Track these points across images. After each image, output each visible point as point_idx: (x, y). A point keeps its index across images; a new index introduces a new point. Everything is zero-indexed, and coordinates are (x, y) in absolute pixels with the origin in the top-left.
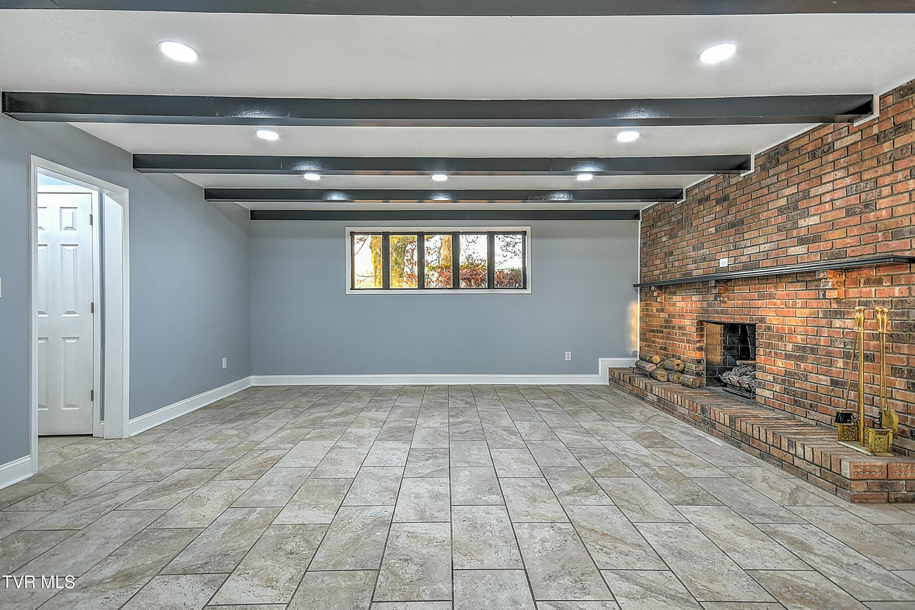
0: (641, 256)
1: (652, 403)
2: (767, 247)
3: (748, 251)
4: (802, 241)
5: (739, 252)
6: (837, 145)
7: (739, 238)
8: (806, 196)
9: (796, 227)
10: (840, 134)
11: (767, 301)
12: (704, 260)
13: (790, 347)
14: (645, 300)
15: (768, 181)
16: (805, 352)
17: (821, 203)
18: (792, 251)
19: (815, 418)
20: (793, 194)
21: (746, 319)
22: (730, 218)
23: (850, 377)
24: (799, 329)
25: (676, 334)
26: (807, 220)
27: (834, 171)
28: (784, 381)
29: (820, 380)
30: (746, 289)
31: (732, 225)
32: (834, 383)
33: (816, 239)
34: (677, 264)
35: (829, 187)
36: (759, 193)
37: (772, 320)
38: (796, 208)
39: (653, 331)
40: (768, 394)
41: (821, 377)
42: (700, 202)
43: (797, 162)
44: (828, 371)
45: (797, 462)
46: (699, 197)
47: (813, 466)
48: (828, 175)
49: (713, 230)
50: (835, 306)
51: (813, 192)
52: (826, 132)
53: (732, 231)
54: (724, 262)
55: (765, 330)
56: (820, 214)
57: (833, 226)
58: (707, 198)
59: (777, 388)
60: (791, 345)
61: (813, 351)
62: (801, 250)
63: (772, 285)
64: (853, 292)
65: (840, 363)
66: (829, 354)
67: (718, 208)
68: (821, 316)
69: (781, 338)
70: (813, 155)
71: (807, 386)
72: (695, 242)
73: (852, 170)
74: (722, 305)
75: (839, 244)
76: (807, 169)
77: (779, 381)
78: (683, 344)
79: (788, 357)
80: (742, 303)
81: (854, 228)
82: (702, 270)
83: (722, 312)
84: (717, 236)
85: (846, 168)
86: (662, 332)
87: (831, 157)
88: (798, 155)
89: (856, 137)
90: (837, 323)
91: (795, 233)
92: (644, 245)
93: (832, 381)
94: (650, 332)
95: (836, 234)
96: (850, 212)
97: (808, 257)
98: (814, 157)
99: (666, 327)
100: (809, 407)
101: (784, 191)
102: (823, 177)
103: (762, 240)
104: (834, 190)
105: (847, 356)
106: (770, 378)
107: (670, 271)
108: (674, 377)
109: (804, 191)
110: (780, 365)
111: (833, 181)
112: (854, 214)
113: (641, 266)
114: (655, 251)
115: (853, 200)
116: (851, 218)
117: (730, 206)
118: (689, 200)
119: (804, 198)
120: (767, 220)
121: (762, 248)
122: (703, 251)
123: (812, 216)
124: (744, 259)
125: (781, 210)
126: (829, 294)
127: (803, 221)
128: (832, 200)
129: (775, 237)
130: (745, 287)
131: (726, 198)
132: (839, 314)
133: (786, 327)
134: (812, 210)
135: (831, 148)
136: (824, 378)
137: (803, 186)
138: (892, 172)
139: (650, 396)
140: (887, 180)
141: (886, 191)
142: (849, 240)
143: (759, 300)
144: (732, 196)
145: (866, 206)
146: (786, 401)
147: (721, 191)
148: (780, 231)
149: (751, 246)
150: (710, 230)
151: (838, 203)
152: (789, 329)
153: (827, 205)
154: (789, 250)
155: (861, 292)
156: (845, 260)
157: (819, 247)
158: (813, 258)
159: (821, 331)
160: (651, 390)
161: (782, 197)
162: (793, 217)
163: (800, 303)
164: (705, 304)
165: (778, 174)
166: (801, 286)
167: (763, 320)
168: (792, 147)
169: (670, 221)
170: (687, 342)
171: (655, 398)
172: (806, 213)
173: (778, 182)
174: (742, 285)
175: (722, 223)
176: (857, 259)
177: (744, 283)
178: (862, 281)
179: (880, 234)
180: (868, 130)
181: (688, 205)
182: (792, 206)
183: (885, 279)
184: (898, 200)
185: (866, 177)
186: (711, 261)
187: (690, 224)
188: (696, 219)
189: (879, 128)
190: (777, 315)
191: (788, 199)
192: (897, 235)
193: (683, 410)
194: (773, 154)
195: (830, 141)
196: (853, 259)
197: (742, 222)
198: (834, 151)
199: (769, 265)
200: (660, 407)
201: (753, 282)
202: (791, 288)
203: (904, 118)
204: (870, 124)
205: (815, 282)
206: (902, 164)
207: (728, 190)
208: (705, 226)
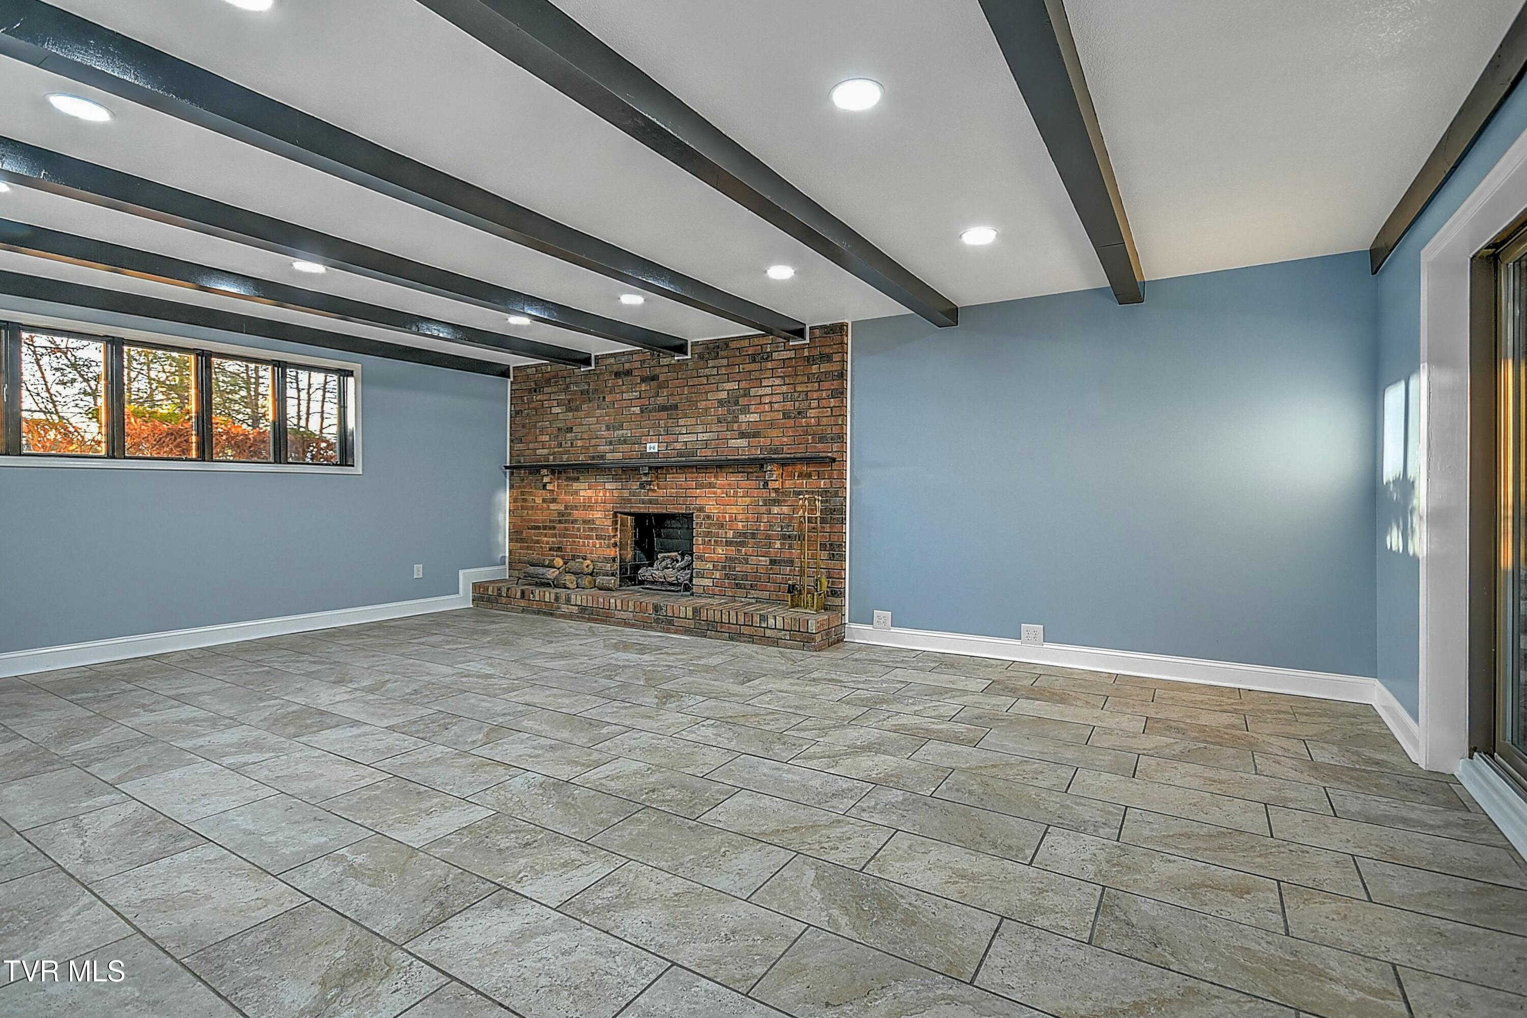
0: (511, 428)
1: (570, 616)
2: (706, 436)
3: (682, 438)
4: (742, 435)
5: (672, 438)
6: (775, 356)
7: (673, 423)
8: (747, 394)
9: (736, 420)
10: (778, 347)
11: (707, 490)
12: (625, 442)
13: (731, 534)
14: (520, 487)
15: (707, 372)
16: (746, 538)
17: (761, 403)
18: (733, 443)
19: (755, 596)
20: (734, 389)
21: (682, 509)
22: (660, 400)
23: (786, 555)
24: (740, 517)
25: (579, 529)
26: (748, 416)
27: (772, 377)
28: (724, 568)
29: (760, 561)
30: (682, 477)
31: (664, 408)
32: (773, 562)
33: (756, 435)
34: (579, 443)
35: (768, 390)
36: (696, 381)
37: (712, 508)
38: (736, 403)
39: (538, 528)
40: (708, 582)
41: (760, 558)
42: (617, 374)
43: (737, 360)
44: (766, 552)
45: (768, 633)
46: (615, 368)
47: (783, 632)
48: (767, 380)
49: (638, 410)
50: (774, 495)
51: (753, 392)
52: (765, 342)
53: (665, 414)
54: (652, 447)
55: (704, 519)
56: (760, 413)
57: (772, 424)
58: (628, 373)
59: (717, 575)
60: (732, 532)
61: (753, 536)
62: (743, 442)
63: (712, 475)
64: (788, 484)
65: (778, 545)
66: (768, 537)
67: (643, 387)
68: (761, 504)
69: (722, 526)
70: (753, 358)
71: (748, 568)
72: (609, 420)
73: (787, 380)
74: (650, 494)
75: (777, 442)
76: (748, 370)
77: (720, 568)
78: (591, 541)
79: (728, 543)
80: (676, 492)
81: (790, 430)
82: (621, 454)
83: (650, 502)
84: (642, 417)
85: (783, 377)
86: (554, 528)
87: (769, 365)
88: (738, 355)
89: (791, 354)
90: (776, 510)
91: (735, 426)
92: (516, 414)
93: (771, 561)
94: (529, 529)
95: (774, 433)
96: (786, 416)
97: (749, 451)
98: (754, 361)
99: (560, 522)
100: (749, 587)
101: (724, 384)
102: (763, 380)
103: (700, 429)
104: (772, 394)
105: (784, 537)
106: (711, 566)
107: (568, 452)
108: (586, 581)
109: (745, 389)
110: (720, 551)
111: (772, 386)
112: (789, 417)
113: (511, 441)
114: (540, 424)
115: (789, 405)
116: (787, 421)
117: (660, 387)
118: (600, 370)
119: (745, 396)
120: (706, 409)
121: (700, 437)
122: (622, 432)
123: (752, 413)
124: (678, 446)
125: (721, 403)
126: (771, 485)
127: (744, 416)
128: (771, 403)
129: (715, 428)
130: (681, 476)
131: (654, 378)
132: (776, 502)
133: (727, 515)
134: (753, 408)
135: (768, 357)
136: (763, 559)
137: (743, 384)
138: (819, 390)
139: (565, 608)
140: (815, 395)
141: (814, 404)
142: (785, 439)
143: (696, 489)
144: (662, 378)
145: (799, 413)
146: (727, 585)
147: (648, 369)
148: (721, 422)
149: (687, 434)
150: (632, 409)
151: (776, 406)
152: (730, 517)
153: (766, 406)
154: (730, 441)
155: (795, 483)
156: (782, 456)
157: (759, 442)
158: (753, 452)
159: (761, 517)
160: (568, 601)
161: (723, 390)
162: (734, 411)
163: (740, 492)
164: (626, 493)
165: (718, 367)
166: (742, 477)
167: (701, 509)
168: (732, 345)
169: (566, 389)
170: (596, 539)
171: (575, 609)
172: (746, 410)
173: (718, 375)
174: (677, 473)
175: (649, 404)
176: (792, 456)
177: (678, 471)
178: (796, 474)
179: (810, 437)
180: (801, 351)
181: (598, 375)
182: (732, 401)
183: (814, 473)
184: (823, 413)
185: (798, 389)
186: (635, 444)
187: (601, 398)
188: (610, 393)
189: (809, 352)
190: (717, 504)
191: (728, 394)
192: (822, 439)
193: (624, 615)
194: (711, 346)
195: (769, 350)
196: (788, 456)
197: (676, 407)
198: (772, 360)
199: (708, 454)
200: (584, 618)
201: (690, 470)
202: (733, 478)
203: (827, 350)
204: (802, 347)
205: (756, 474)
206: (825, 385)
207: (658, 370)
208: (625, 404)
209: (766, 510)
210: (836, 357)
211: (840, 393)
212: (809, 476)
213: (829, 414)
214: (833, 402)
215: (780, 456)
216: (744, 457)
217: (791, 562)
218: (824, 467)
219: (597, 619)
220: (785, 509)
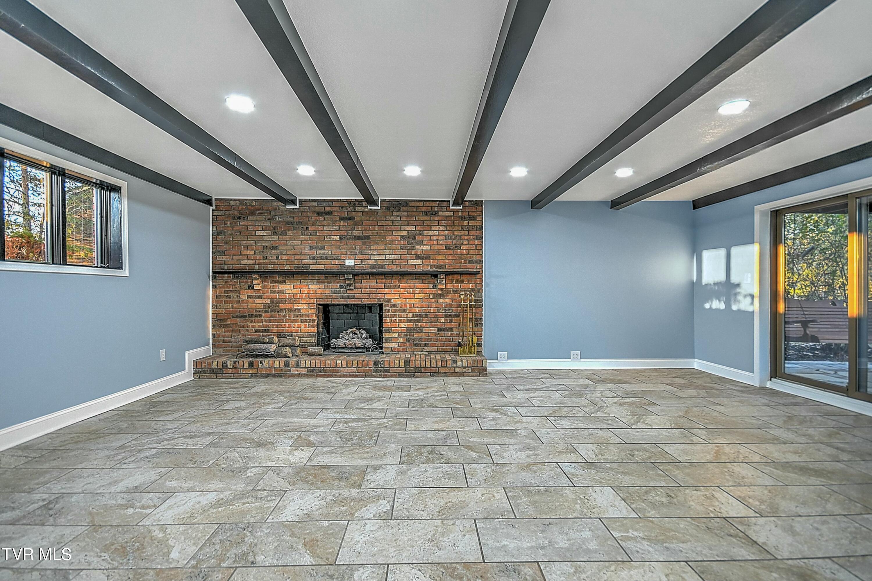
0: (213, 244)
1: (300, 376)
2: (392, 257)
3: (372, 257)
4: (418, 257)
5: (365, 257)
6: (440, 213)
7: (366, 248)
8: (421, 233)
9: (413, 248)
10: (442, 209)
11: (393, 289)
12: (327, 258)
13: (410, 315)
14: (223, 287)
15: (392, 218)
16: (421, 317)
17: (431, 240)
18: (411, 262)
19: (428, 350)
20: (412, 230)
21: (374, 301)
22: (356, 233)
23: (448, 325)
24: (417, 305)
25: (284, 316)
26: (422, 246)
27: (438, 225)
28: (406, 335)
29: (431, 330)
30: (374, 282)
31: (359, 238)
32: (439, 330)
33: (427, 258)
34: (285, 257)
35: (436, 233)
36: (384, 223)
37: (396, 300)
38: (414, 238)
39: (245, 317)
40: (395, 345)
41: (431, 328)
42: (319, 213)
43: (414, 214)
44: (435, 325)
46: (317, 209)
48: (435, 227)
49: (337, 238)
50: (439, 292)
51: (425, 233)
52: (434, 205)
53: (360, 242)
54: (349, 262)
55: (391, 307)
56: (430, 245)
57: (439, 252)
58: (329, 213)
59: (401, 340)
60: (411, 314)
61: (426, 316)
62: (419, 262)
63: (397, 280)
64: (449, 286)
65: (443, 320)
66: (436, 316)
67: (342, 223)
68: (431, 297)
69: (404, 311)
70: (426, 214)
71: (423, 334)
72: (312, 243)
73: (448, 228)
74: (348, 292)
75: (441, 262)
76: (422, 220)
77: (403, 336)
78: (296, 324)
79: (409, 321)
80: (370, 291)
81: (450, 256)
82: (324, 266)
83: (348, 297)
84: (341, 243)
85: (446, 226)
86: (260, 316)
87: (436, 218)
88: (415, 210)
89: (451, 214)
90: (441, 300)
91: (413, 252)
92: (217, 234)
94: (233, 317)
95: (440, 257)
96: (448, 248)
97: (423, 267)
98: (426, 215)
99: (266, 312)
100: (424, 346)
101: (405, 227)
102: (432, 227)
103: (387, 252)
104: (438, 235)
105: (446, 316)
106: (396, 335)
107: (271, 263)
108: (298, 351)
109: (420, 231)
110: (403, 326)
111: (438, 230)
112: (450, 249)
113: (214, 253)
114: (245, 242)
115: (449, 242)
116: (448, 251)
117: (356, 224)
118: (304, 209)
119: (420, 235)
120: (392, 241)
121: (388, 257)
122: (324, 251)
123: (424, 245)
124: (371, 262)
125: (403, 238)
126: (440, 287)
127: (419, 246)
128: (437, 240)
129: (398, 252)
130: (373, 280)
131: (350, 219)
132: (441, 296)
133: (408, 304)
134: (425, 242)
135: (436, 214)
136: (433, 329)
137: (419, 228)
138: (468, 235)
139: (294, 371)
140: (466, 238)
141: (465, 242)
142: (447, 261)
143: (385, 288)
144: (357, 219)
145: (456, 247)
146: (408, 346)
147: (346, 213)
148: (402, 249)
149: (377, 255)
150: (333, 237)
151: (441, 242)
152: (410, 305)
153: (435, 242)
154: (409, 261)
155: (454, 286)
156: (445, 270)
157: (430, 262)
158: (426, 267)
159: (431, 305)
160: (298, 365)
161: (404, 230)
162: (412, 243)
163: (417, 291)
164: (327, 292)
165: (401, 216)
166: (418, 282)
167: (389, 301)
168: (411, 204)
169: (272, 219)
170: (301, 322)
171: (304, 371)
172: (421, 243)
173: (400, 221)
174: (370, 279)
175: (347, 235)
176: (452, 270)
177: (371, 278)
178: (454, 281)
179: (463, 260)
180: (457, 213)
181: (302, 212)
182: (411, 237)
183: (465, 280)
184: (471, 247)
185: (455, 233)
186: (335, 259)
187: (305, 228)
188: (313, 225)
189: (462, 214)
190: (400, 298)
191: (408, 232)
192: (470, 262)
194: (396, 203)
195: (436, 210)
196: (449, 270)
197: (368, 238)
198: (438, 216)
199: (394, 268)
200: (313, 375)
201: (380, 277)
202: (411, 283)
203: (473, 214)
204: (458, 211)
205: (427, 280)
206: (472, 233)
207: (354, 214)
208: (326, 233)
209: (435, 301)
210: (478, 218)
211: (480, 238)
212: (463, 281)
213: (475, 248)
214: (476, 242)
215: (444, 270)
216: (419, 270)
217: (451, 330)
218: (472, 277)
219: (326, 375)
220: (447, 300)
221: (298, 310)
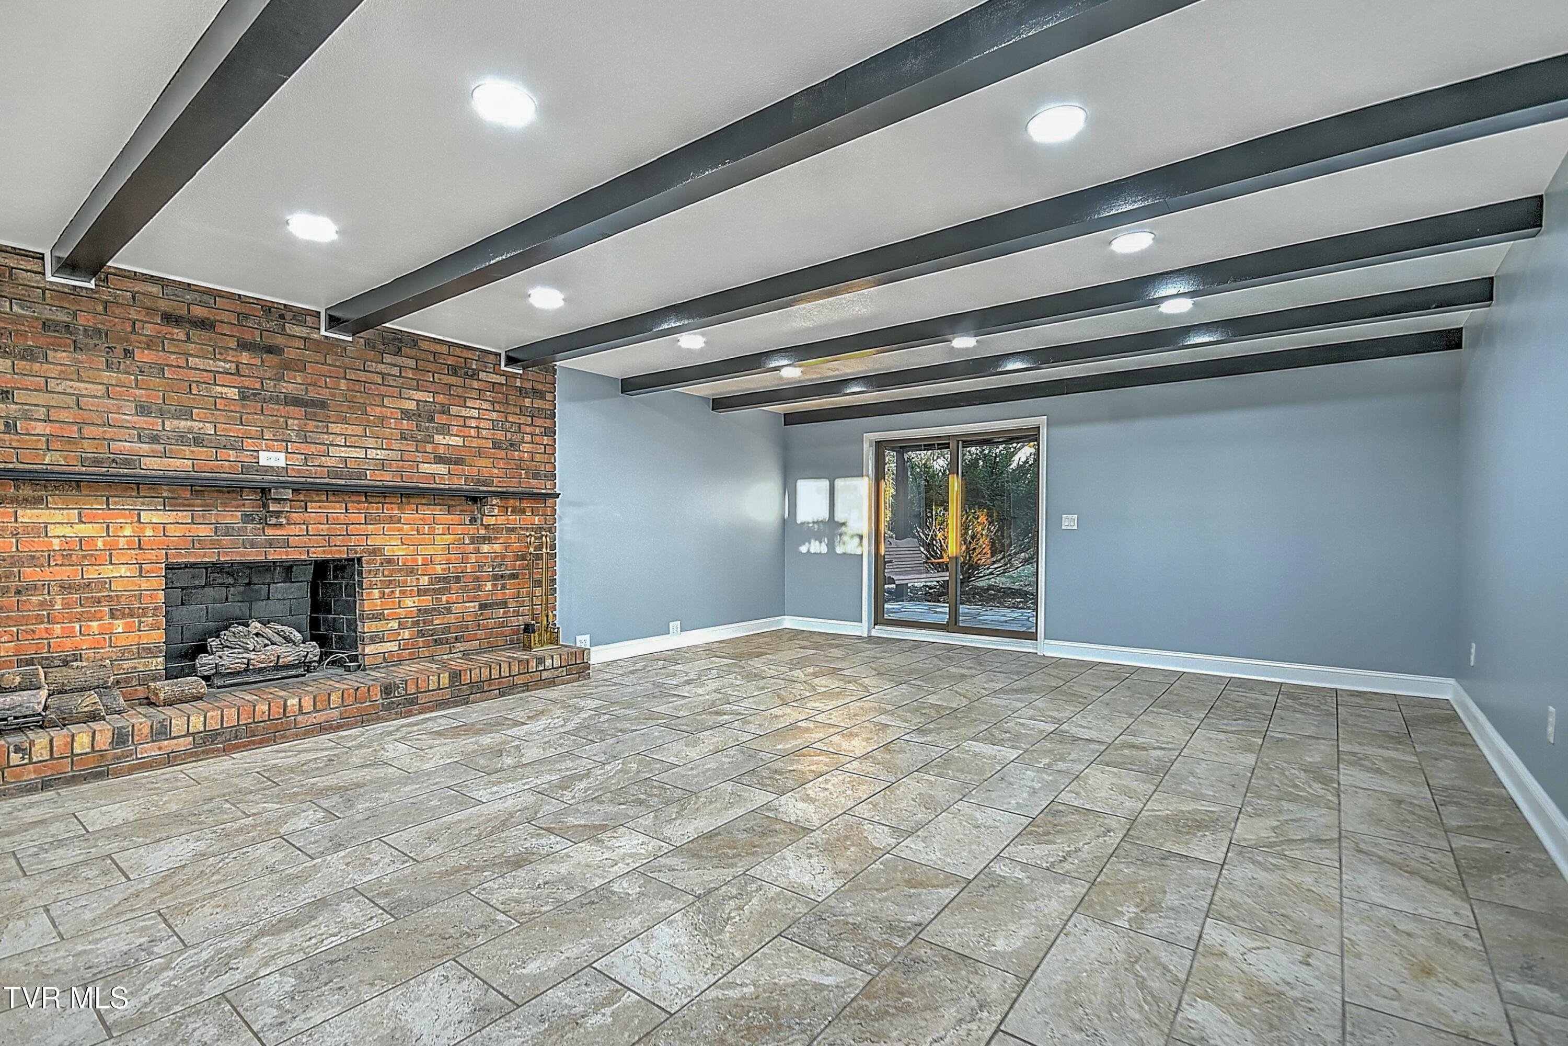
1: (168, 760)
2: (381, 454)
3: (335, 452)
4: (439, 460)
5: (313, 449)
7: (317, 427)
8: (445, 411)
9: (429, 440)
10: (486, 367)
11: (386, 526)
12: (199, 442)
13: (425, 580)
15: (381, 367)
16: (448, 583)
17: (465, 426)
18: (425, 468)
19: (462, 649)
20: (426, 401)
21: (340, 552)
22: (287, 388)
23: (499, 596)
25: (45, 605)
26: (447, 438)
27: (479, 399)
28: (416, 624)
29: (466, 608)
30: (339, 508)
31: (297, 402)
32: (483, 607)
33: (459, 462)
34: (40, 427)
35: (475, 413)
36: (362, 376)
37: (394, 548)
38: (431, 420)
40: (392, 646)
41: (467, 604)
42: (168, 318)
43: (431, 367)
44: (475, 597)
46: (163, 305)
48: (472, 401)
49: (233, 393)
50: (482, 532)
51: (454, 410)
52: (470, 356)
53: (299, 411)
54: (273, 459)
55: (381, 564)
56: (464, 437)
57: (480, 453)
58: (204, 324)
59: (406, 634)
60: (426, 578)
61: (458, 579)
62: (442, 469)
63: (395, 506)
64: (501, 519)
65: (489, 586)
66: (477, 579)
67: (245, 357)
68: (467, 542)
69: (412, 572)
70: (454, 371)
71: (452, 618)
72: (146, 396)
73: (497, 407)
74: (269, 531)
75: (485, 473)
76: (446, 382)
77: (409, 625)
78: (94, 624)
79: (420, 593)
80: (329, 529)
81: (501, 462)
82: (187, 462)
83: (270, 544)
84: (243, 406)
85: (493, 403)
87: (475, 384)
88: (432, 359)
89: (503, 380)
90: (485, 548)
91: (429, 448)
93: (481, 605)
95: (483, 462)
96: (496, 445)
97: (449, 479)
98: (455, 374)
100: (453, 640)
101: (411, 392)
102: (467, 400)
103: (371, 442)
104: (479, 418)
105: (495, 578)
106: (395, 625)
109: (443, 405)
110: (410, 604)
111: (479, 409)
112: (500, 448)
115: (500, 435)
116: (498, 451)
117: (287, 366)
119: (443, 413)
120: (383, 419)
121: (371, 454)
122: (189, 423)
123: (452, 435)
124: (329, 462)
125: (406, 414)
127: (441, 437)
128: (477, 427)
129: (396, 445)
130: (338, 505)
131: (271, 350)
132: (485, 539)
133: (419, 558)
134: (454, 430)
135: (474, 376)
136: (472, 604)
137: (440, 398)
138: (532, 425)
139: (150, 751)
140: (528, 429)
141: (528, 438)
142: (496, 471)
143: (366, 524)
144: (291, 354)
145: (512, 445)
146: (421, 645)
147: (257, 333)
148: (406, 439)
149: (346, 446)
150: (219, 389)
151: (484, 432)
152: (423, 560)
153: (472, 431)
154: (421, 465)
155: (508, 520)
156: (493, 489)
157: (463, 470)
158: (456, 481)
159: (467, 557)
160: (161, 732)
161: (409, 399)
162: (427, 428)
163: (439, 529)
164: (204, 531)
165: (401, 367)
166: (441, 510)
167: (376, 551)
168: (424, 345)
171: (184, 744)
172: (445, 430)
173: (400, 376)
174: (327, 501)
175: (263, 389)
176: (504, 489)
177: (331, 498)
178: (510, 510)
179: (523, 472)
180: (512, 379)
181: (106, 304)
182: (423, 415)
183: (528, 509)
184: (537, 449)
185: (510, 419)
186: (225, 447)
187: (119, 351)
188: (149, 347)
189: (521, 383)
190: (403, 544)
191: (418, 405)
192: (536, 476)
193: (320, 717)
194: (391, 336)
195: (474, 367)
196: (499, 489)
197: (323, 405)
198: (478, 380)
199: (387, 478)
200: (213, 751)
201: (354, 498)
202: (427, 511)
203: (540, 387)
204: (514, 376)
205: (458, 507)
206: (538, 422)
207: (279, 340)
208: (194, 376)
209: (474, 548)
210: (549, 396)
211: (550, 432)
212: (523, 512)
213: (543, 451)
214: (546, 440)
215: (490, 489)
216: (442, 486)
217: (504, 604)
218: (538, 503)
219: (254, 743)
220: (497, 547)
221: (103, 584)
